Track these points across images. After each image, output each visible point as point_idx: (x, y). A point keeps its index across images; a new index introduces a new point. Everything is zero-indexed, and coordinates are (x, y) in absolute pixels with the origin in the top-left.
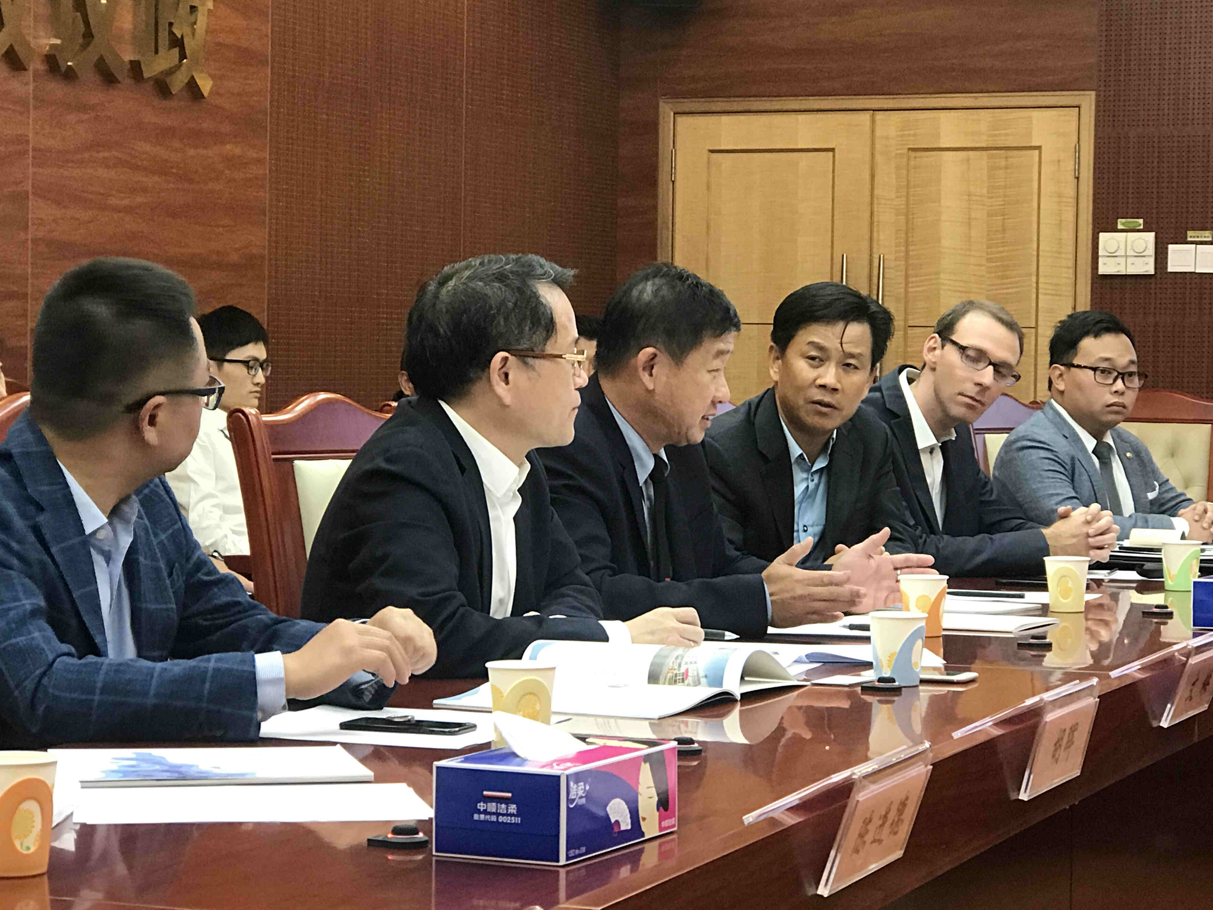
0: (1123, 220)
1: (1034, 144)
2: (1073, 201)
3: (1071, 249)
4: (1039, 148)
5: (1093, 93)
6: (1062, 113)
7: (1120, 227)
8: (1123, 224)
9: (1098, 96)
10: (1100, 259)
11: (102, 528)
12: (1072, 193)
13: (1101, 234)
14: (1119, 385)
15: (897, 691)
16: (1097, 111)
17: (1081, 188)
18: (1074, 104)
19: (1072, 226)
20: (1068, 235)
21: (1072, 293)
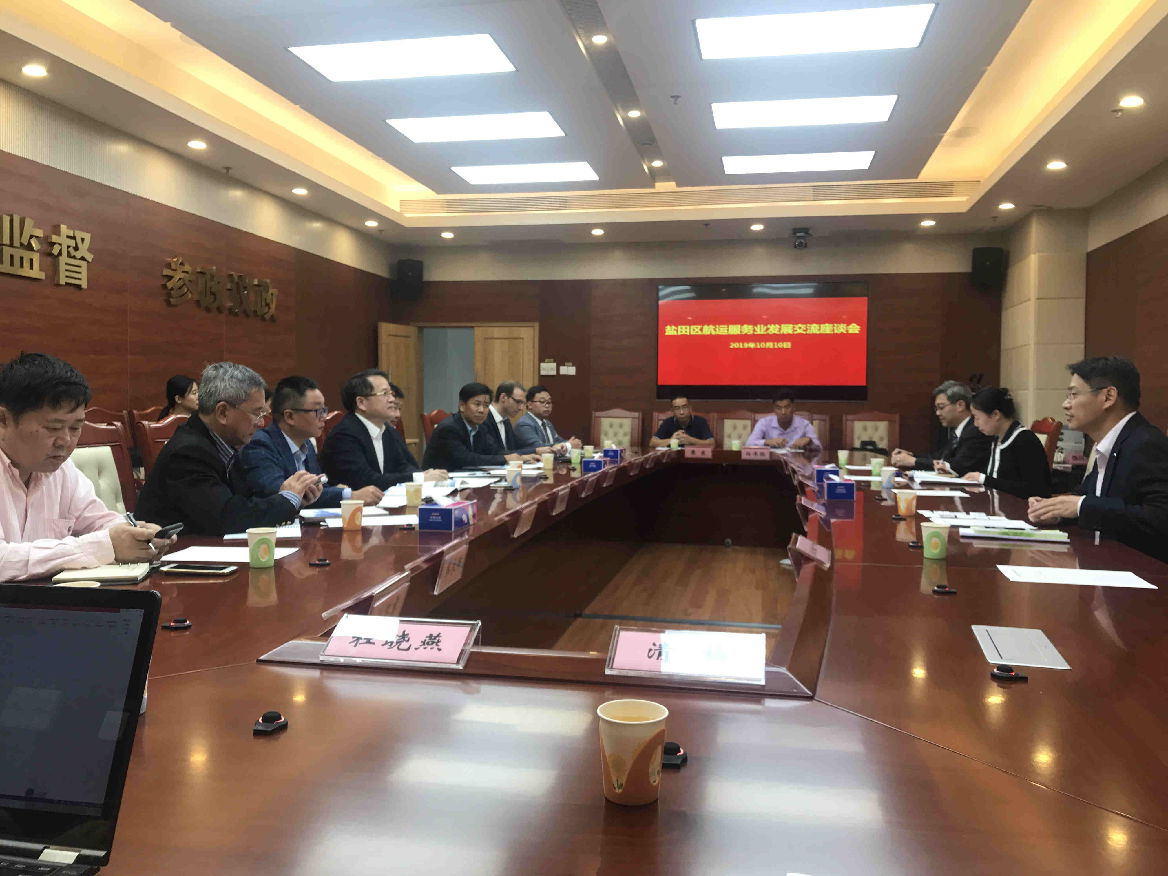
0: (547, 359)
1: (522, 336)
2: (533, 354)
3: (532, 367)
4: (522, 338)
6: (529, 328)
9: (539, 324)
10: (541, 371)
11: (297, 451)
12: (532, 351)
13: (541, 363)
14: (547, 405)
15: (513, 490)
16: (539, 328)
17: (535, 350)
18: (532, 326)
19: (532, 360)
20: (531, 363)
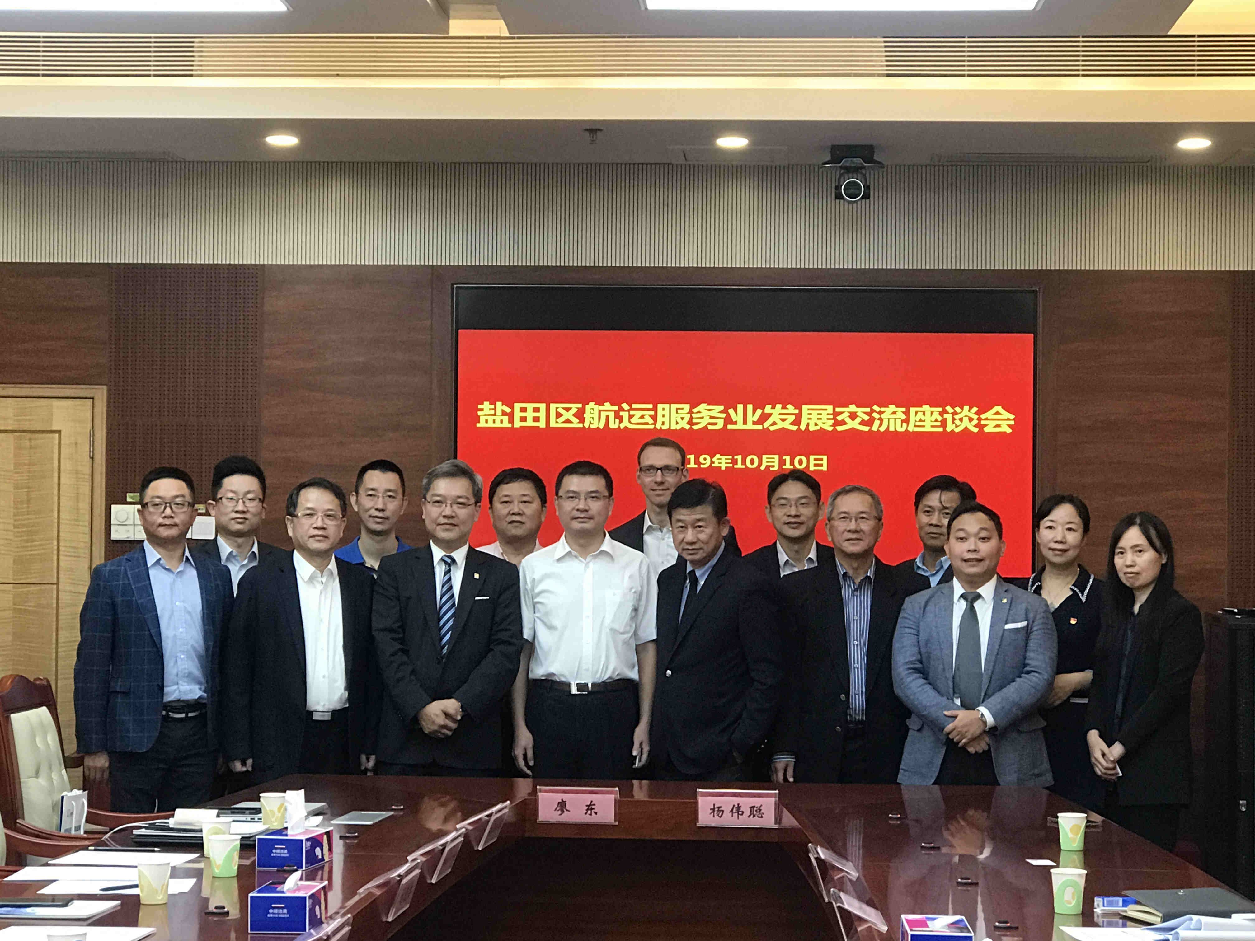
0: (131, 494)
1: (55, 426)
2: (88, 477)
3: (87, 517)
4: (59, 432)
5: (105, 387)
6: (79, 403)
7: (129, 500)
8: (131, 497)
9: (109, 391)
10: (112, 527)
12: (88, 471)
13: (113, 506)
16: (109, 403)
17: (95, 466)
18: (89, 396)
19: (88, 499)
20: (85, 506)
21: (88, 556)
